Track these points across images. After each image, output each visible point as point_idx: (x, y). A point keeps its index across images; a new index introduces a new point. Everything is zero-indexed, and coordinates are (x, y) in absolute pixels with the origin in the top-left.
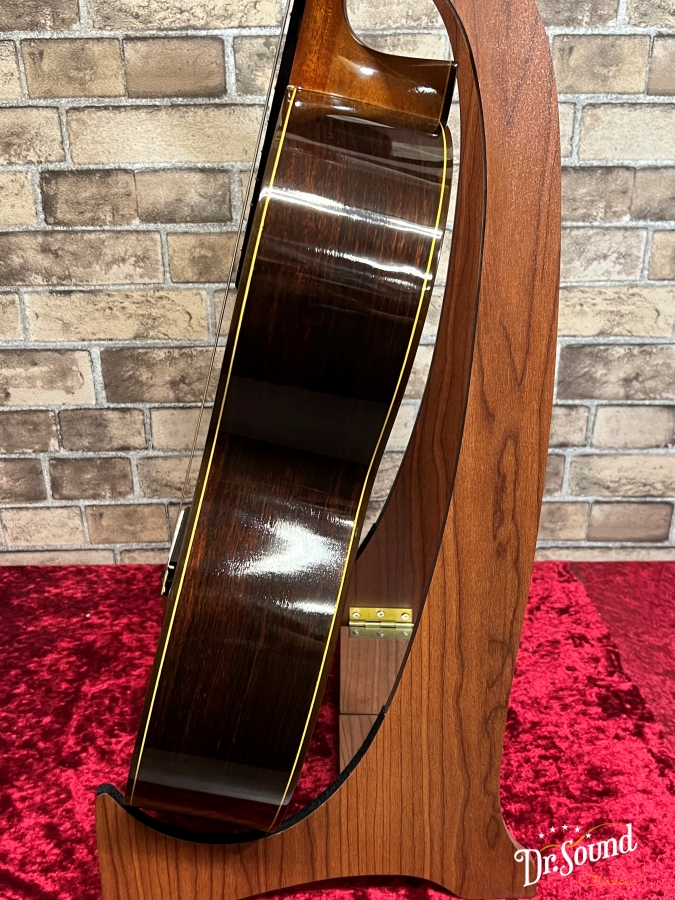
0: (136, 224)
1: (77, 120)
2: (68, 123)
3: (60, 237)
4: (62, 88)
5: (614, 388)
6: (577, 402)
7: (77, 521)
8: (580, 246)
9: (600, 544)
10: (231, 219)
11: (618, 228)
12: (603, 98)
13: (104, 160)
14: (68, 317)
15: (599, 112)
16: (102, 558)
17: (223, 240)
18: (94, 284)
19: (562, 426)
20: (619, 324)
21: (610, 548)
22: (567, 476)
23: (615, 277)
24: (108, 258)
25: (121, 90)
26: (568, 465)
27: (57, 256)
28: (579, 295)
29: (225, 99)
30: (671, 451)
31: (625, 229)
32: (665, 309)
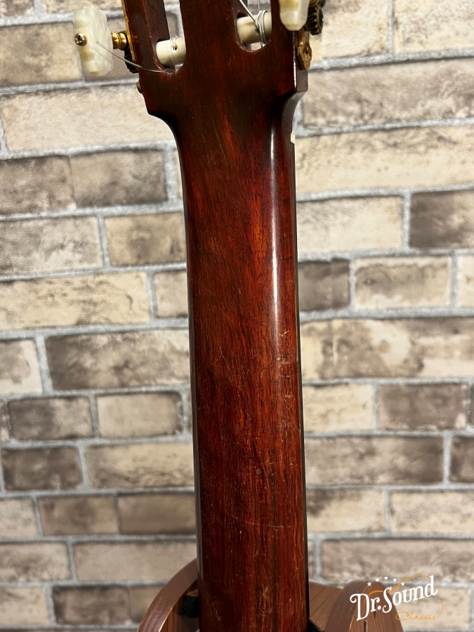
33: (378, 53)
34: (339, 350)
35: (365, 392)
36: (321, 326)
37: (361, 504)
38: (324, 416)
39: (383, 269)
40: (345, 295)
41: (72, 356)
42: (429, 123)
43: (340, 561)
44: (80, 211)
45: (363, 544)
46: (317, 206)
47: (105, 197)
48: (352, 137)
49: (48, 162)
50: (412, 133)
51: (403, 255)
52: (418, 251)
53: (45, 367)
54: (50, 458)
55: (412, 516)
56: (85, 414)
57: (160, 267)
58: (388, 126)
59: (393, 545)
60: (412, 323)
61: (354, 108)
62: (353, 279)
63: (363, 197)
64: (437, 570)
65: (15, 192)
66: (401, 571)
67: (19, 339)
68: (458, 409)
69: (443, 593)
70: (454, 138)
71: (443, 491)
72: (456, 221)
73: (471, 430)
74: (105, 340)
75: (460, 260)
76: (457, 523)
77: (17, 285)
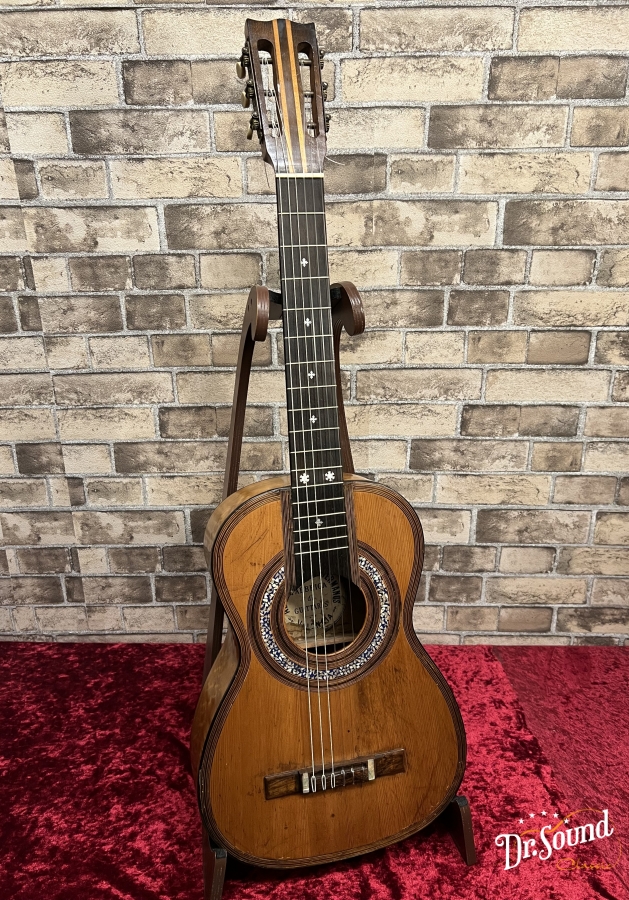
0: (215, 437)
1: (183, 379)
2: (177, 380)
3: (169, 444)
4: (173, 361)
5: (512, 536)
6: (489, 544)
7: (171, 615)
8: (488, 451)
9: (506, 633)
10: (273, 434)
11: (511, 441)
12: (500, 366)
13: (198, 401)
14: (171, 491)
15: (498, 374)
16: (186, 639)
17: (268, 446)
18: (189, 472)
19: (479, 560)
20: (514, 497)
21: (512, 636)
22: (484, 590)
23: (510, 469)
24: (198, 457)
25: (210, 362)
26: (484, 584)
27: (166, 455)
28: (488, 479)
29: (271, 367)
30: (550, 575)
31: (516, 441)
32: (543, 489)
34: (376, 225)
35: (393, 256)
37: (385, 342)
38: (364, 274)
39: (409, 163)
40: (383, 182)
41: (184, 222)
42: (445, 53)
43: (369, 386)
44: (197, 107)
45: (384, 371)
46: (366, 112)
47: (216, 95)
48: (393, 61)
49: (175, 65)
50: (434, 60)
51: (423, 153)
52: (434, 151)
53: (163, 230)
54: (162, 304)
55: (420, 351)
56: (191, 268)
57: (253, 154)
58: (418, 54)
59: (405, 372)
60: (427, 204)
61: (395, 39)
62: (389, 170)
63: (398, 107)
64: (436, 392)
65: (150, 87)
66: (410, 393)
67: (145, 207)
68: (456, 270)
69: (439, 409)
70: (462, 66)
71: (442, 332)
72: (460, 128)
73: (463, 286)
74: (208, 210)
75: (462, 158)
76: (450, 357)
77: (146, 163)
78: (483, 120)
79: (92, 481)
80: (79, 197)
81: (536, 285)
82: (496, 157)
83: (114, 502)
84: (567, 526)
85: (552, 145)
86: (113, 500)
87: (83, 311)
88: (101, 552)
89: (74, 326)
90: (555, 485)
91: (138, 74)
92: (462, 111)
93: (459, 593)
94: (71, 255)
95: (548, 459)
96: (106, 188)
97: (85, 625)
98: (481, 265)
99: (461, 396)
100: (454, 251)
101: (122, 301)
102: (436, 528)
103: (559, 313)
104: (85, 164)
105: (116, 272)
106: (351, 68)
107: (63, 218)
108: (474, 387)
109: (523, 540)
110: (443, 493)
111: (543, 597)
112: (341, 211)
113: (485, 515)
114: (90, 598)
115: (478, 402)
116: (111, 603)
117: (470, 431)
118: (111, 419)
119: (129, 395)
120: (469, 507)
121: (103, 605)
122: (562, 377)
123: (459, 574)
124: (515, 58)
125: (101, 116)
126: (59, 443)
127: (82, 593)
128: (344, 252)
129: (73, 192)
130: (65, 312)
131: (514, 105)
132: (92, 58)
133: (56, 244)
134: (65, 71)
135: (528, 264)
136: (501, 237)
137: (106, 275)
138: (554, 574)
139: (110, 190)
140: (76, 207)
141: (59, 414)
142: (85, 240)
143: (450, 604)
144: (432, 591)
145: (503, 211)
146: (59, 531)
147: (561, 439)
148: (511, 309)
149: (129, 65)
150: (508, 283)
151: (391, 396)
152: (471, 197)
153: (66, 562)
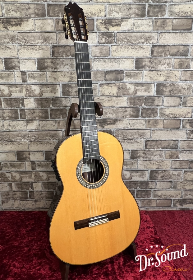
2: (64, 133)
4: (62, 128)
5: (160, 178)
6: (153, 181)
8: (153, 153)
9: (158, 207)
11: (159, 150)
12: (156, 129)
15: (155, 131)
19: (150, 185)
20: (160, 167)
21: (160, 208)
22: (152, 194)
23: (159, 158)
25: (73, 128)
26: (152, 192)
28: (153, 162)
30: (171, 189)
31: (160, 150)
32: (168, 164)
33: (131, 30)
34: (121, 89)
35: (125, 98)
36: (117, 84)
37: (123, 122)
38: (117, 103)
39: (130, 73)
40: (123, 78)
41: (67, 89)
42: (139, 44)
43: (119, 135)
44: (72, 58)
45: (123, 131)
46: (118, 59)
48: (125, 46)
49: (66, 47)
50: (136, 46)
51: (134, 70)
52: (137, 70)
53: (61, 91)
54: (61, 111)
55: (133, 125)
56: (69, 101)
58: (132, 44)
59: (129, 131)
60: (135, 84)
61: (126, 40)
62: (124, 75)
63: (127, 58)
64: (138, 136)
65: (59, 53)
66: (130, 137)
67: (57, 84)
68: (143, 102)
69: (139, 141)
70: (144, 48)
71: (139, 119)
72: (144, 64)
73: (145, 107)
74: (74, 85)
75: (144, 71)
76: (142, 126)
77: (57, 73)
78: (150, 62)
79: (38, 162)
80: (38, 81)
81: (165, 107)
82: (154, 72)
83: (44, 169)
84: (175, 175)
85: (169, 68)
86: (44, 168)
87: (38, 113)
88: (40, 184)
89: (35, 117)
90: (172, 163)
91: (56, 49)
92: (144, 59)
93: (145, 195)
94: (35, 97)
95: (169, 155)
96: (46, 79)
97: (34, 206)
98: (150, 101)
99: (145, 137)
100: (142, 97)
101: (49, 110)
102: (138, 176)
103: (172, 114)
104: (40, 73)
105: (47, 102)
106: (114, 48)
107: (34, 87)
108: (148, 135)
109: (163, 179)
110: (140, 166)
111: (169, 196)
112: (111, 86)
113: (152, 172)
114: (36, 197)
115: (150, 139)
116: (42, 199)
117: (147, 147)
118: (44, 144)
119: (50, 137)
120: (147, 170)
121: (40, 200)
122: (173, 132)
123: (145, 190)
124: (158, 45)
125: (46, 60)
126: (29, 151)
127: (34, 196)
128: (112, 97)
129: (36, 80)
130: (33, 114)
131: (158, 58)
132: (44, 45)
133: (31, 94)
134: (36, 48)
135: (163, 101)
136: (155, 93)
137: (45, 103)
138: (172, 189)
139: (47, 80)
140: (37, 84)
141: (29, 143)
142: (39, 93)
143: (142, 199)
144: (137, 195)
145: (156, 86)
146: (28, 177)
147: (173, 150)
148: (158, 113)
149: (54, 47)
150: (158, 106)
151: (125, 137)
152: (147, 82)
153: (29, 187)
